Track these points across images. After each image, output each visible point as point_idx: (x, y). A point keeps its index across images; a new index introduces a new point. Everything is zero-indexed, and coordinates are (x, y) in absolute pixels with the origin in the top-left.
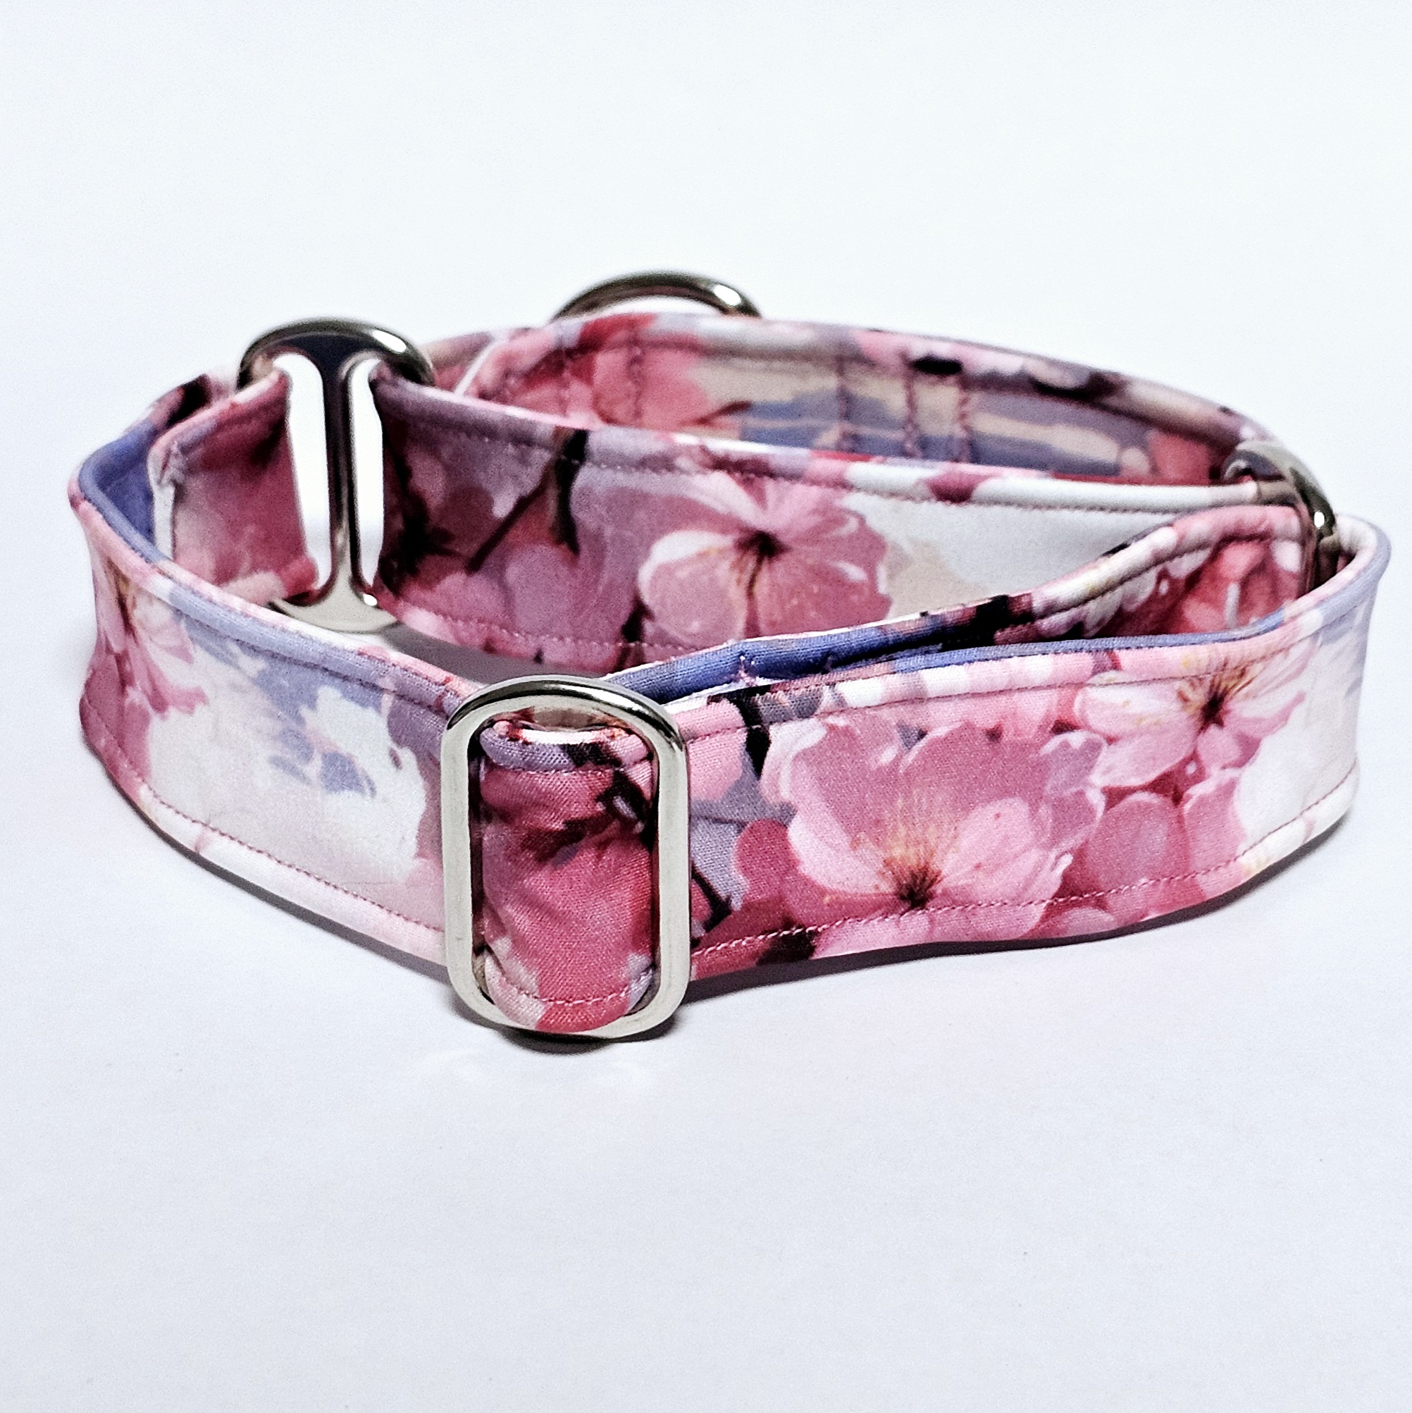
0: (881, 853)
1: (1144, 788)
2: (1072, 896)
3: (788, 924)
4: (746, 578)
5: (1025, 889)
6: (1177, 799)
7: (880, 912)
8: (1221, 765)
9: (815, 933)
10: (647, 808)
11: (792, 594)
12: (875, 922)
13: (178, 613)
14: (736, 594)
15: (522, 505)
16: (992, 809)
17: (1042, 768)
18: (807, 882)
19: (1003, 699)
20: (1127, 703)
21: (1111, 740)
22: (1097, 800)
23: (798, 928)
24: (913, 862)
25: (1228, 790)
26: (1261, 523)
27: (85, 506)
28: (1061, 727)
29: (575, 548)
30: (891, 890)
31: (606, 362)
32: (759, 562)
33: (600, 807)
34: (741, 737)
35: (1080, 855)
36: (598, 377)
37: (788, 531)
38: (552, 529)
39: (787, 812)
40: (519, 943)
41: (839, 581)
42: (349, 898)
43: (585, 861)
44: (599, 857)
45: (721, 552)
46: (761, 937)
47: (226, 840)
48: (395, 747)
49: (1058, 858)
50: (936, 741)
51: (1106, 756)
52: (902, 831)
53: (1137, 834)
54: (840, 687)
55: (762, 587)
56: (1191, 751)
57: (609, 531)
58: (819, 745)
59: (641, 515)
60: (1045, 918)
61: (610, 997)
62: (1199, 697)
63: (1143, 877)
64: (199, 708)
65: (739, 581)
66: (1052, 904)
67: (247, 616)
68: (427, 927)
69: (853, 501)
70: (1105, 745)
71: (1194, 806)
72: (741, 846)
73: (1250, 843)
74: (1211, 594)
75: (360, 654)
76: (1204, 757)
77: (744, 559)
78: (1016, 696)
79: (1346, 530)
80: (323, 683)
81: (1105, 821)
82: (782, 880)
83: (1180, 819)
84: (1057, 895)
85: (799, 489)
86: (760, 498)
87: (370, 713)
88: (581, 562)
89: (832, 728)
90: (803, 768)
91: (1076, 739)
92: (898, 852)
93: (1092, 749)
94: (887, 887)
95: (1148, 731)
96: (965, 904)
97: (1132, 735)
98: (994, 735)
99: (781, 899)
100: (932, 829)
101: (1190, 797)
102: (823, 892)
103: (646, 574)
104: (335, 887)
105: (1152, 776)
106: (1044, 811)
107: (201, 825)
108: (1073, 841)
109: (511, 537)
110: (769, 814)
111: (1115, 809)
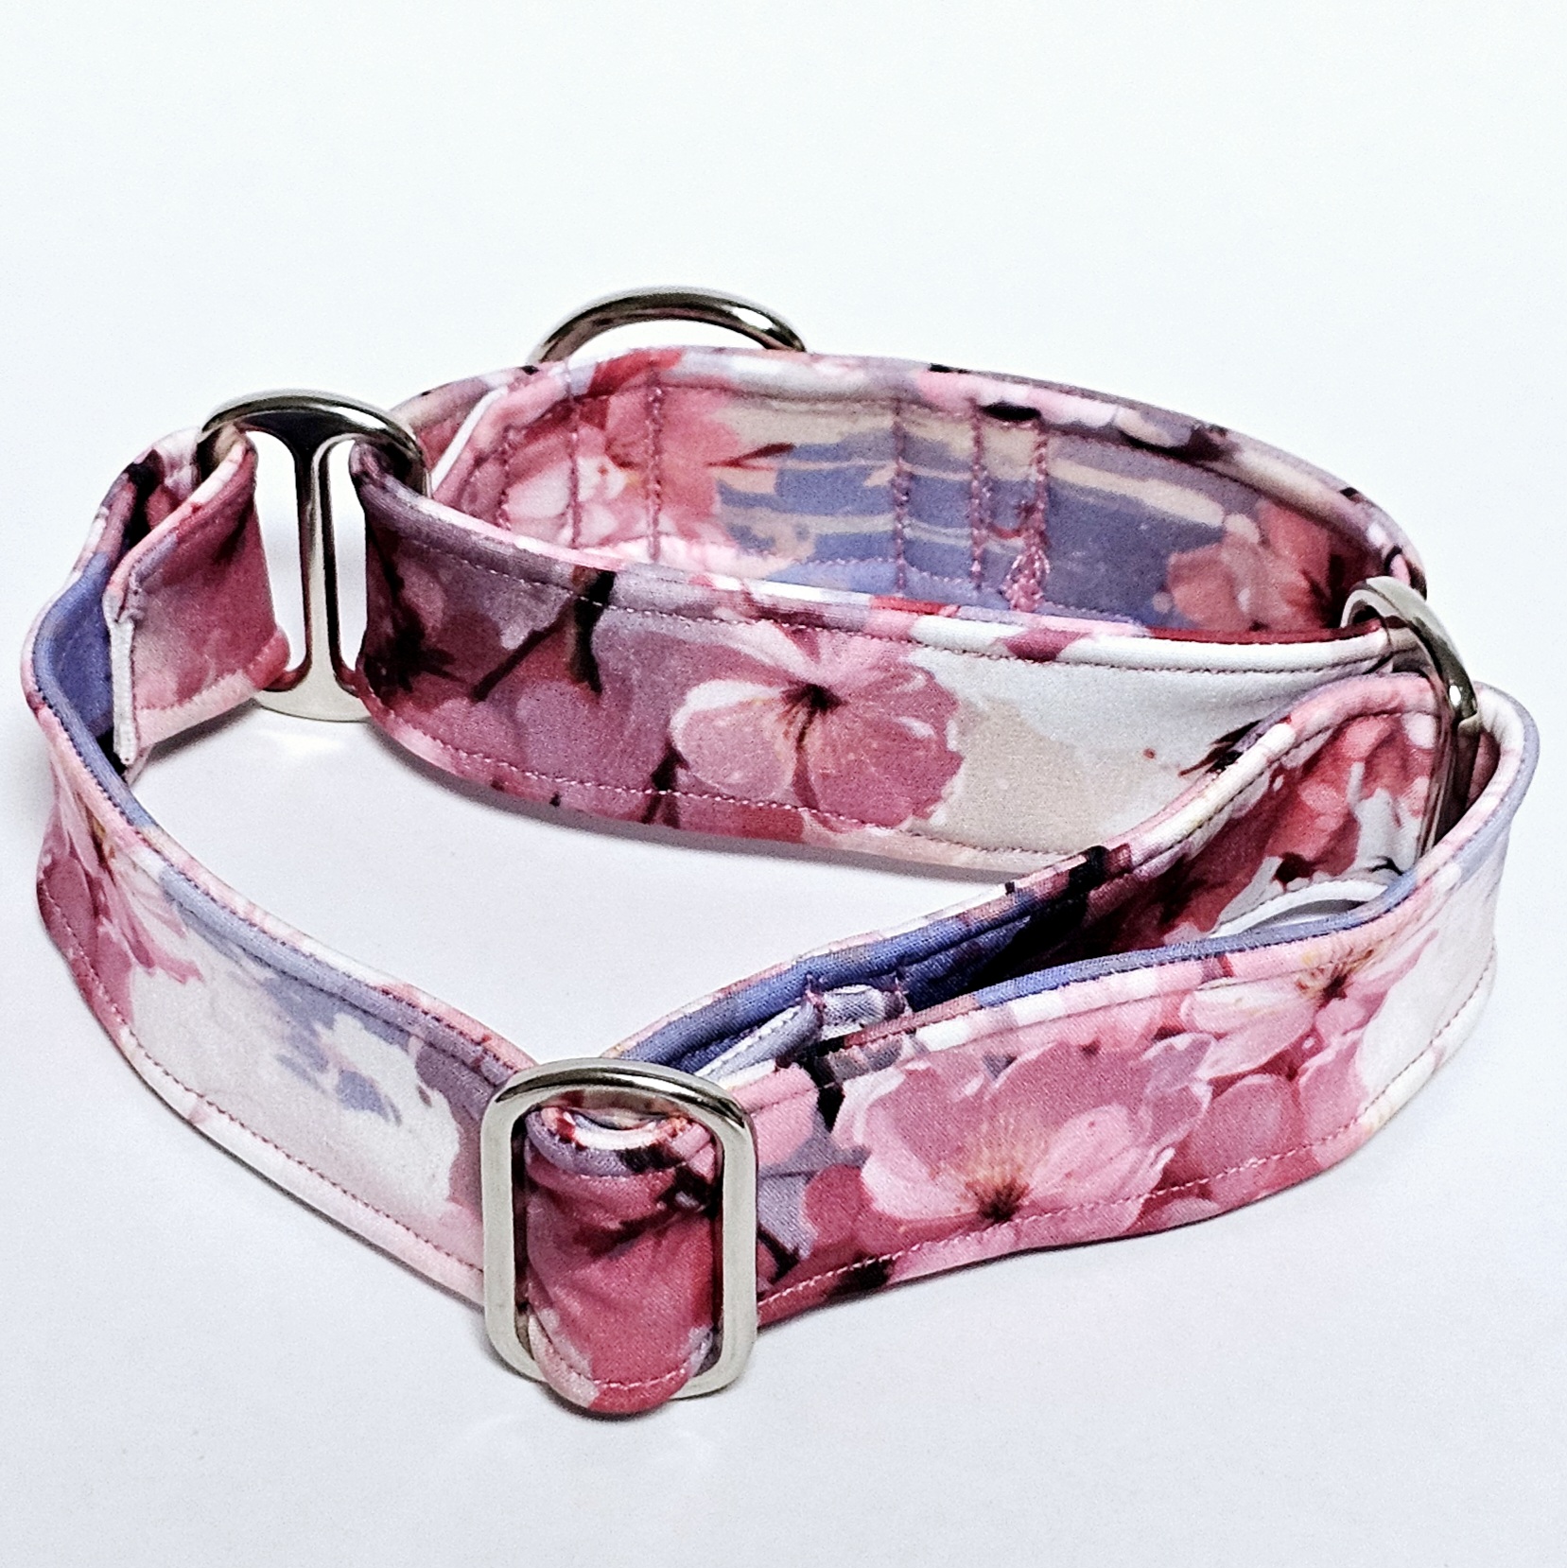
0: (963, 1178)
1: (1254, 1072)
2: (1173, 1186)
3: (859, 1257)
4: (795, 731)
5: (1122, 1187)
6: (1292, 1075)
7: (960, 1231)
8: (1342, 1031)
9: (890, 1262)
10: (709, 1193)
11: (849, 748)
12: (956, 1241)
13: (169, 896)
14: (785, 748)
15: (535, 640)
16: (1087, 1118)
17: (1143, 1073)
18: (880, 1218)
19: (1100, 1015)
20: (1239, 1000)
21: (1219, 1037)
22: (1202, 1092)
23: (870, 1259)
24: (998, 1181)
25: (1349, 1054)
26: (1392, 699)
27: (46, 712)
28: (1164, 1033)
29: (597, 688)
30: (974, 1210)
31: (620, 406)
32: (811, 715)
33: (660, 1206)
34: (813, 1097)
35: (1182, 1148)
36: (611, 423)
37: (843, 685)
38: (570, 666)
39: (861, 1155)
40: (568, 1322)
41: (903, 736)
42: (370, 1212)
43: (644, 1250)
44: (658, 1244)
45: (767, 704)
46: (830, 1274)
47: (225, 1118)
48: (424, 1086)
49: (1158, 1155)
50: (1027, 1065)
51: (1214, 1051)
52: (986, 1152)
53: (1246, 1118)
54: (922, 1034)
55: (815, 739)
56: (1310, 1026)
57: (636, 674)
58: (898, 1092)
59: (674, 663)
60: (1143, 1214)
61: (668, 1376)
62: (1322, 982)
63: (1251, 1157)
64: (192, 981)
65: (786, 734)
66: (1151, 1199)
67: (252, 925)
68: (460, 1261)
69: (918, 657)
70: (1213, 1042)
71: (1310, 1079)
72: (809, 1195)
73: (1371, 1099)
74: (1331, 773)
75: (386, 993)
76: (1322, 1030)
77: (794, 710)
78: (1115, 1011)
79: (1490, 709)
80: (340, 1010)
81: (1211, 1110)
82: (854, 1221)
83: (1295, 1094)
84: (1158, 1188)
85: (858, 641)
86: (813, 652)
87: (395, 1051)
88: (605, 703)
89: (910, 1073)
90: (880, 1112)
91: (1180, 1042)
92: (982, 1174)
93: (1200, 1047)
94: (969, 1208)
95: (1262, 1020)
96: (1054, 1211)
97: (1242, 1028)
98: (1090, 1050)
99: (853, 1238)
100: (1020, 1147)
101: (1307, 1070)
102: (897, 1223)
103: (679, 721)
104: (354, 1197)
105: (1264, 1060)
106: (1145, 1114)
107: (195, 1096)
108: (1177, 1135)
109: (520, 671)
110: (840, 1158)
111: (1219, 1098)
